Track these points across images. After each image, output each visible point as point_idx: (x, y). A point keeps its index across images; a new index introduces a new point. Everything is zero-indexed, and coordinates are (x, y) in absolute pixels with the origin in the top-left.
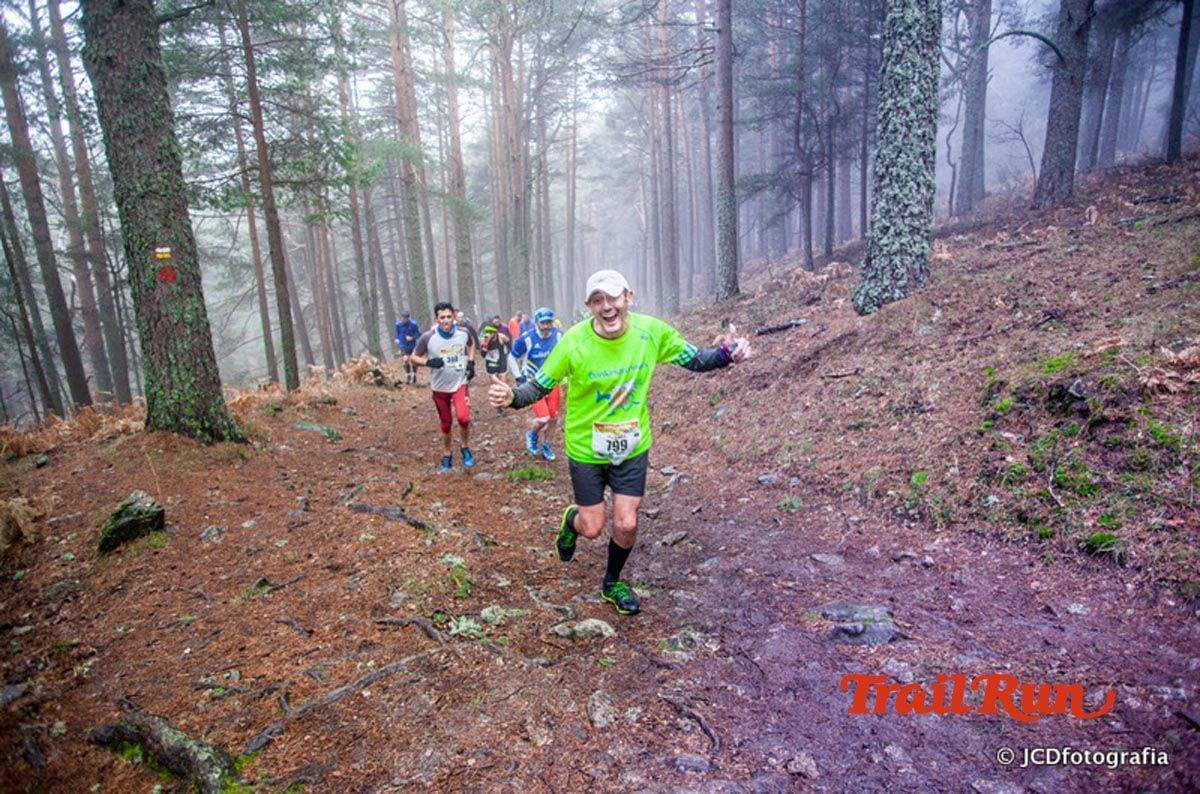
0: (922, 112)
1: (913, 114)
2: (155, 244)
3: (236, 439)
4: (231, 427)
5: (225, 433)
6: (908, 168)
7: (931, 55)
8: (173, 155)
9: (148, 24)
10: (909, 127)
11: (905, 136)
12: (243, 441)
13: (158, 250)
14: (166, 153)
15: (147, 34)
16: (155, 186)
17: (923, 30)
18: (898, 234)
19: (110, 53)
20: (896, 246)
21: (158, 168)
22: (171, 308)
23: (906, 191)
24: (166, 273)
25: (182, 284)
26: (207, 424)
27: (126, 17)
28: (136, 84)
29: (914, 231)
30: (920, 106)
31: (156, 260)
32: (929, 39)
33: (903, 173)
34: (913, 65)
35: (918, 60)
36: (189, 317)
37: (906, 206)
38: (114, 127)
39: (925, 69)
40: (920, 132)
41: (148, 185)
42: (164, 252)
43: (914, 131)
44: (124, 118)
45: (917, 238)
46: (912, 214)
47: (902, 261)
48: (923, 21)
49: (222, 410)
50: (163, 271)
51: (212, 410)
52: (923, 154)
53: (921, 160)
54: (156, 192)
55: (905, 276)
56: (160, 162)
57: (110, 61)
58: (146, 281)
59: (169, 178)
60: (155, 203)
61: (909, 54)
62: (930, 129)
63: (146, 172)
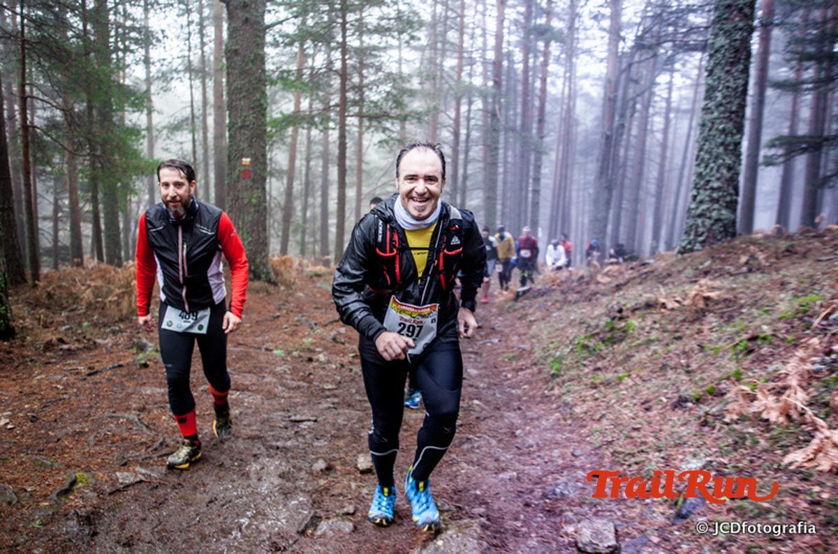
0: (723, 113)
1: (716, 114)
2: (242, 156)
3: (269, 281)
4: (268, 273)
5: (263, 276)
6: (710, 153)
7: (734, 70)
8: (261, 105)
9: (260, 31)
10: (713, 123)
11: (710, 130)
12: (275, 284)
13: (244, 160)
14: (257, 103)
15: (258, 36)
16: (247, 123)
17: (727, 54)
18: (701, 202)
19: (237, 47)
20: (699, 211)
21: (251, 112)
22: (245, 194)
23: (708, 170)
24: (245, 173)
25: (254, 181)
26: (253, 268)
27: (248, 28)
28: (247, 64)
29: (713, 201)
30: (722, 109)
31: (241, 165)
32: (731, 60)
33: (707, 156)
34: (719, 78)
35: (723, 75)
36: (254, 201)
37: (708, 182)
39: (728, 81)
40: (721, 127)
41: (244, 121)
42: (246, 161)
43: (716, 126)
44: (238, 84)
45: (716, 206)
46: (712, 188)
47: (703, 222)
48: (727, 46)
49: (264, 261)
50: (244, 171)
51: (258, 260)
52: (722, 144)
53: (721, 150)
54: (248, 126)
55: (705, 234)
56: (253, 108)
57: (236, 51)
58: (235, 176)
59: (256, 118)
60: (247, 132)
61: (716, 71)
62: (730, 125)
63: (244, 114)
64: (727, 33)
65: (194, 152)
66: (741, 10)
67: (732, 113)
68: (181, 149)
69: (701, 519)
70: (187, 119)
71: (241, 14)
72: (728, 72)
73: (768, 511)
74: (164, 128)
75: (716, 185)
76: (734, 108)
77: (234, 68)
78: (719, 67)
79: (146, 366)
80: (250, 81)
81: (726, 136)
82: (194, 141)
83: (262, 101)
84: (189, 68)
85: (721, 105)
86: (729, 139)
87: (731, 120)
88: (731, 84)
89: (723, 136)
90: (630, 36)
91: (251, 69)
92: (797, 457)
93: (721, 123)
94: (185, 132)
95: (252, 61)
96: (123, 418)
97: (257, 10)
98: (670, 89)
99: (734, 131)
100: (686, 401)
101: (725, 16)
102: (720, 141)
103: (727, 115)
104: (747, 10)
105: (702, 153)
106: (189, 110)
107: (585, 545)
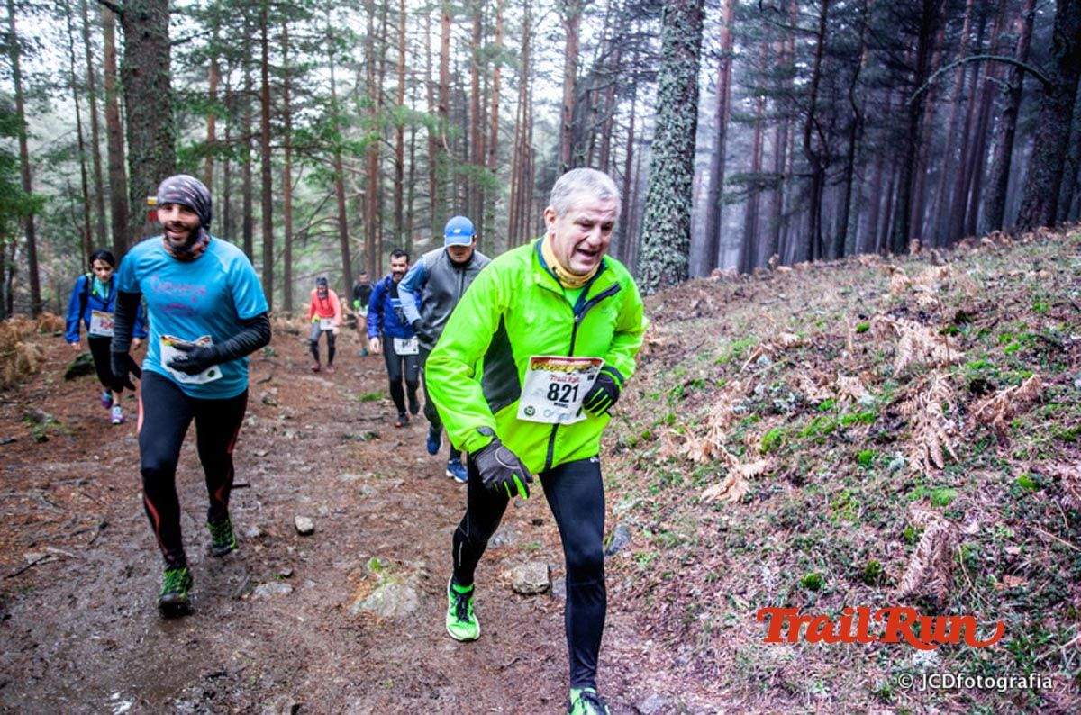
0: (673, 152)
1: (666, 153)
2: (148, 194)
6: (661, 194)
7: (682, 109)
8: (168, 135)
9: (163, 48)
10: (663, 163)
11: (661, 170)
13: (150, 198)
14: (163, 133)
15: (161, 54)
16: (152, 156)
17: (676, 92)
18: (654, 245)
19: (135, 67)
20: (651, 254)
21: (156, 143)
23: (659, 212)
27: (148, 44)
28: (149, 87)
29: (665, 243)
30: (671, 148)
31: (147, 204)
32: (680, 98)
33: (658, 197)
34: (668, 116)
35: (672, 113)
37: (660, 223)
38: (133, 114)
39: (677, 120)
40: (671, 167)
41: (148, 153)
43: (666, 166)
44: (139, 109)
45: (668, 249)
46: (664, 231)
47: (655, 266)
48: (675, 84)
52: (673, 184)
53: (672, 190)
54: (153, 159)
55: (658, 278)
56: (158, 139)
57: (135, 72)
58: (139, 218)
59: (162, 150)
60: (151, 166)
61: (665, 109)
62: (680, 166)
63: (148, 145)
64: (675, 71)
65: (85, 186)
66: (687, 47)
67: (681, 152)
68: (68, 181)
69: (626, 554)
70: (73, 146)
71: (138, 28)
72: (676, 110)
73: (683, 541)
74: (45, 156)
75: (667, 226)
76: (683, 148)
77: (133, 91)
78: (668, 105)
79: (44, 439)
80: (153, 107)
81: (676, 176)
82: (84, 173)
83: (170, 130)
84: (72, 83)
85: (670, 144)
86: (679, 179)
87: (681, 160)
88: (680, 123)
89: (673, 177)
90: (587, 59)
91: (153, 93)
92: (713, 491)
93: (672, 163)
94: (73, 163)
95: (155, 83)
96: (25, 496)
97: (159, 25)
98: (632, 119)
99: (684, 172)
100: (624, 446)
101: (673, 52)
102: (670, 181)
103: (677, 154)
104: (693, 48)
105: (653, 194)
106: (75, 135)
107: (520, 586)
